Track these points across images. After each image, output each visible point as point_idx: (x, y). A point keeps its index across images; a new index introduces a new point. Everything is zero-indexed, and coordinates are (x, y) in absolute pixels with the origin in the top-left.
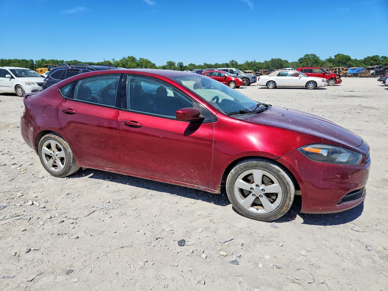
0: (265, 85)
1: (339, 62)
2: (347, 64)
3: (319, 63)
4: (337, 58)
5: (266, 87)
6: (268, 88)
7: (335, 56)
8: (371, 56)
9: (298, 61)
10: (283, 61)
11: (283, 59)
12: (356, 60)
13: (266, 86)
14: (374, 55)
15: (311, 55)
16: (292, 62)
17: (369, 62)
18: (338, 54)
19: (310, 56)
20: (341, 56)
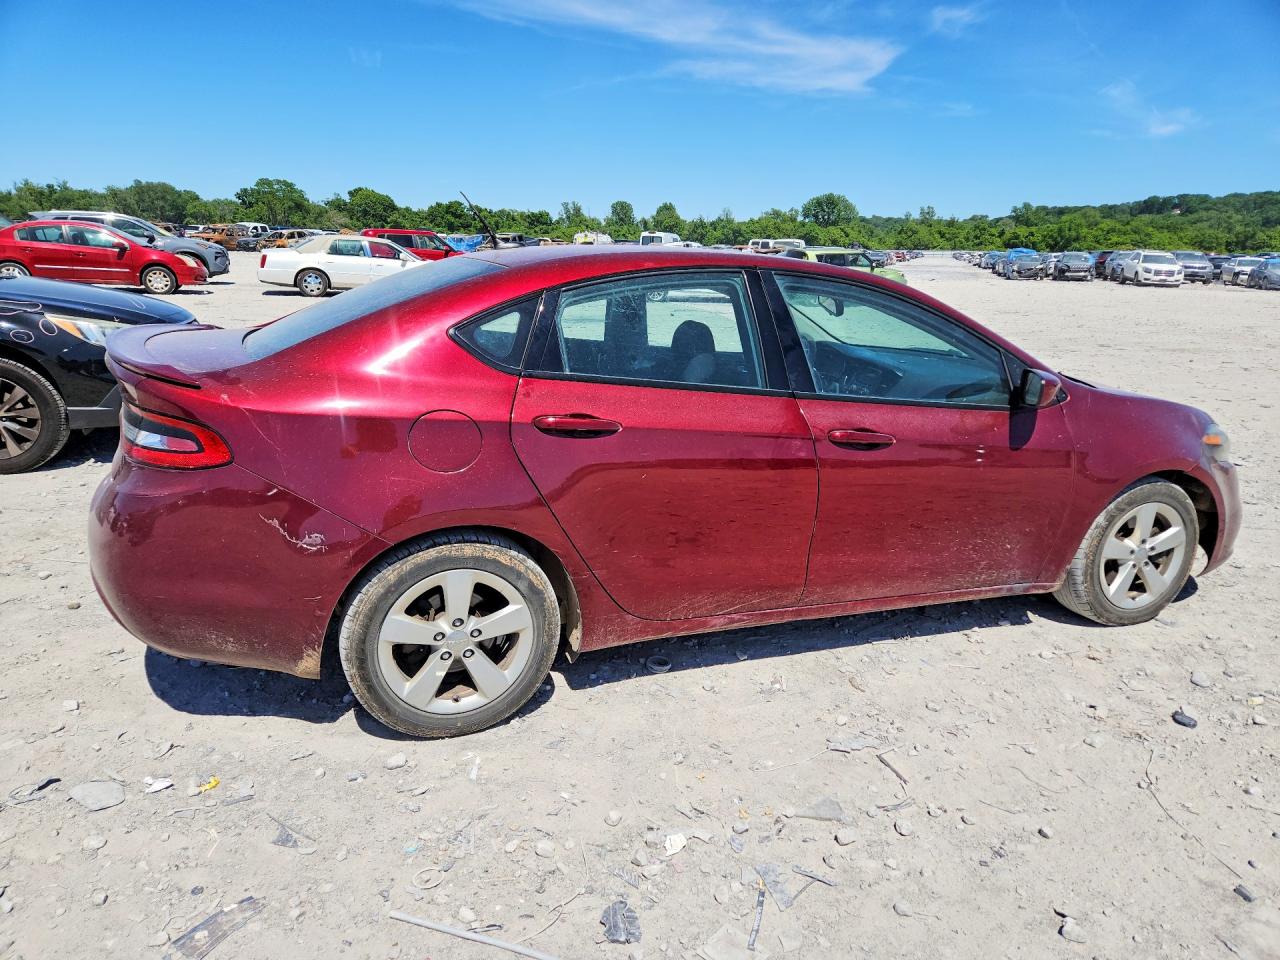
0: (292, 283)
1: (365, 213)
2: (389, 220)
3: (308, 212)
4: (357, 199)
5: (297, 289)
6: (301, 294)
7: (350, 193)
8: (445, 202)
9: (235, 199)
10: (179, 194)
11: (179, 187)
12: (407, 209)
13: (295, 285)
14: (453, 200)
15: (278, 182)
16: (215, 201)
17: (442, 218)
18: (356, 187)
19: (275, 187)
20: (368, 196)
